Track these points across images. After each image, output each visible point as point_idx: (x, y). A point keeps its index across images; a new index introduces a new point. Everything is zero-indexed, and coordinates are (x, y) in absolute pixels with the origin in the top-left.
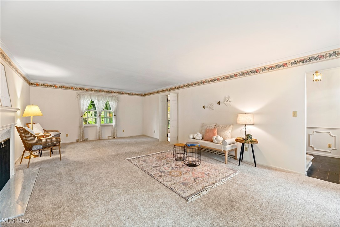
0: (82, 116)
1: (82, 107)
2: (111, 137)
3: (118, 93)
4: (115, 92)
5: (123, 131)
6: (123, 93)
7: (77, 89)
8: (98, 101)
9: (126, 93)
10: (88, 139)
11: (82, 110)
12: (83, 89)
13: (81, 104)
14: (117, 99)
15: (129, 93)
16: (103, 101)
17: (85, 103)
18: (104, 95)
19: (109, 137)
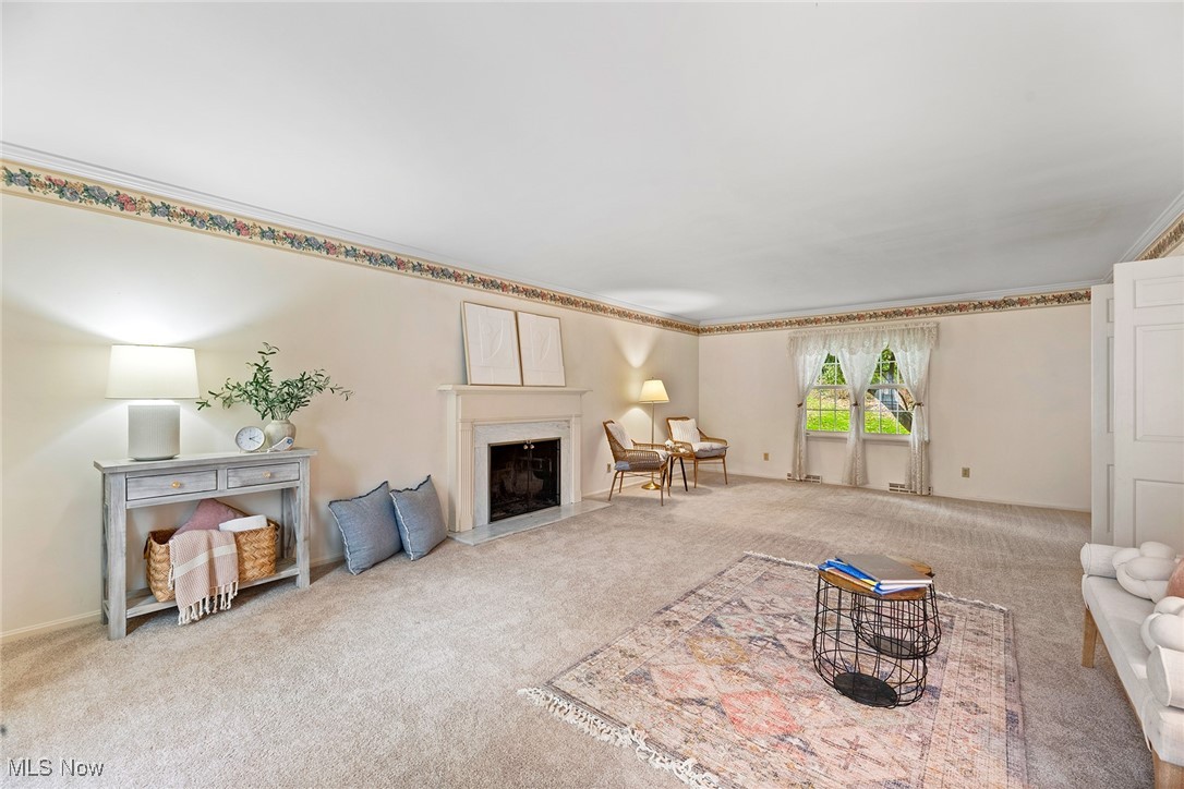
0: (800, 405)
1: (801, 375)
2: (902, 486)
3: (937, 310)
4: (925, 311)
5: (966, 473)
6: (962, 308)
7: (790, 323)
8: (852, 352)
9: (981, 306)
10: (818, 478)
11: (801, 384)
12: (808, 321)
13: (800, 368)
14: (936, 335)
15: (1000, 298)
16: (868, 353)
17: (811, 362)
18: (871, 329)
19: (896, 486)
